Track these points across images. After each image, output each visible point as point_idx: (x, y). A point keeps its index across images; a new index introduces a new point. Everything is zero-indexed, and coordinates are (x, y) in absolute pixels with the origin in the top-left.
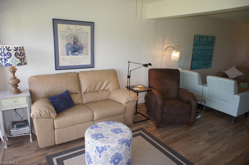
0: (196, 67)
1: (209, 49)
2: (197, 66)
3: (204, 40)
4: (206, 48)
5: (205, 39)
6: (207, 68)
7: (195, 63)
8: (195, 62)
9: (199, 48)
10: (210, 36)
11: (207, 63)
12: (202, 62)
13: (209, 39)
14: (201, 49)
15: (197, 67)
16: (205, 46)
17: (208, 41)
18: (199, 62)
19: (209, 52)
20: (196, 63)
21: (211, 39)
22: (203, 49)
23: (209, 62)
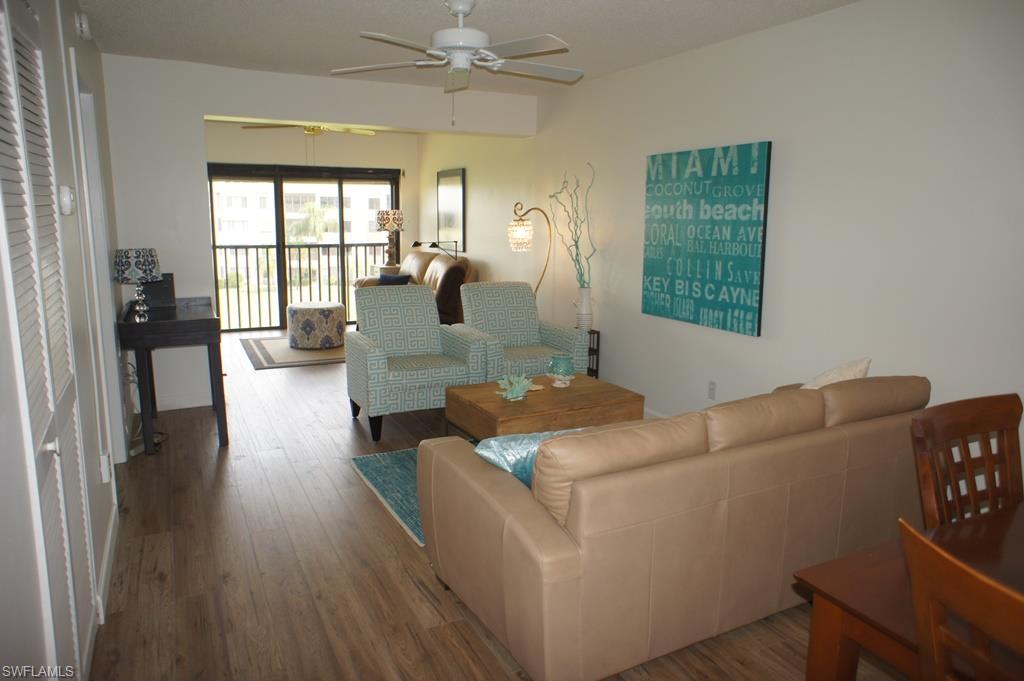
0: (662, 303)
1: (727, 217)
2: (664, 300)
3: (689, 171)
4: (705, 212)
5: (694, 165)
6: (724, 327)
7: (655, 283)
8: (655, 279)
9: (669, 212)
10: (726, 150)
11: (723, 296)
12: (691, 289)
13: (719, 165)
14: (678, 217)
15: (668, 305)
16: (702, 201)
17: (714, 173)
18: (677, 287)
19: (728, 238)
20: (662, 287)
21: (735, 164)
22: (690, 217)
23: (735, 295)
